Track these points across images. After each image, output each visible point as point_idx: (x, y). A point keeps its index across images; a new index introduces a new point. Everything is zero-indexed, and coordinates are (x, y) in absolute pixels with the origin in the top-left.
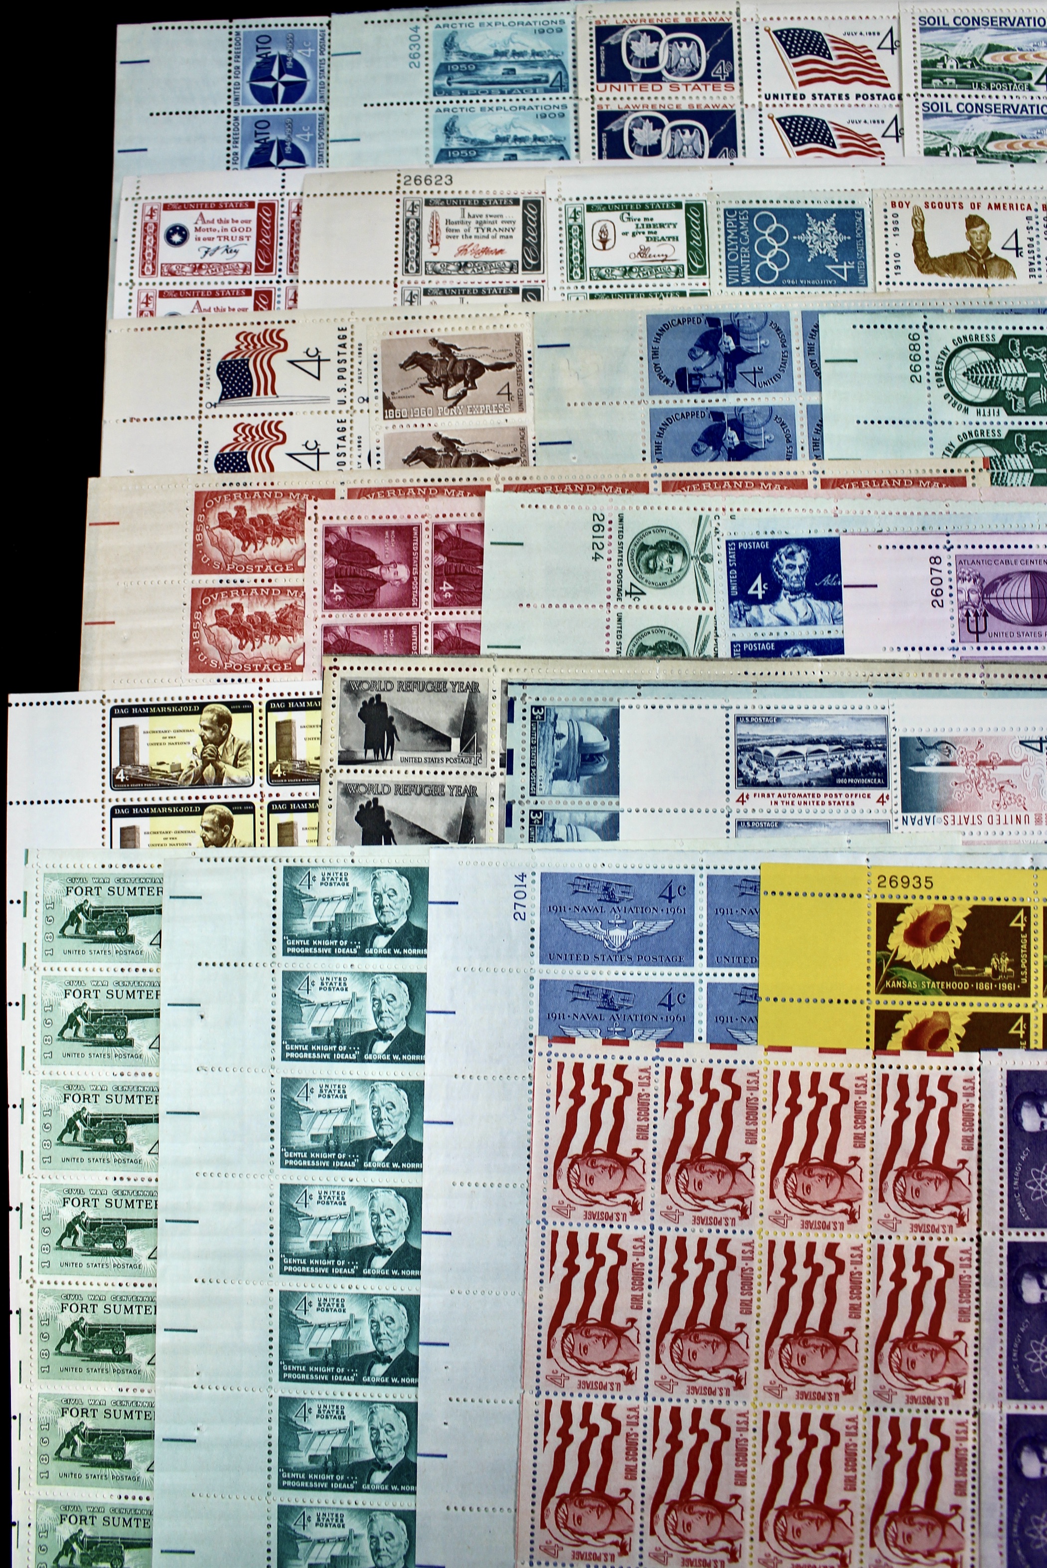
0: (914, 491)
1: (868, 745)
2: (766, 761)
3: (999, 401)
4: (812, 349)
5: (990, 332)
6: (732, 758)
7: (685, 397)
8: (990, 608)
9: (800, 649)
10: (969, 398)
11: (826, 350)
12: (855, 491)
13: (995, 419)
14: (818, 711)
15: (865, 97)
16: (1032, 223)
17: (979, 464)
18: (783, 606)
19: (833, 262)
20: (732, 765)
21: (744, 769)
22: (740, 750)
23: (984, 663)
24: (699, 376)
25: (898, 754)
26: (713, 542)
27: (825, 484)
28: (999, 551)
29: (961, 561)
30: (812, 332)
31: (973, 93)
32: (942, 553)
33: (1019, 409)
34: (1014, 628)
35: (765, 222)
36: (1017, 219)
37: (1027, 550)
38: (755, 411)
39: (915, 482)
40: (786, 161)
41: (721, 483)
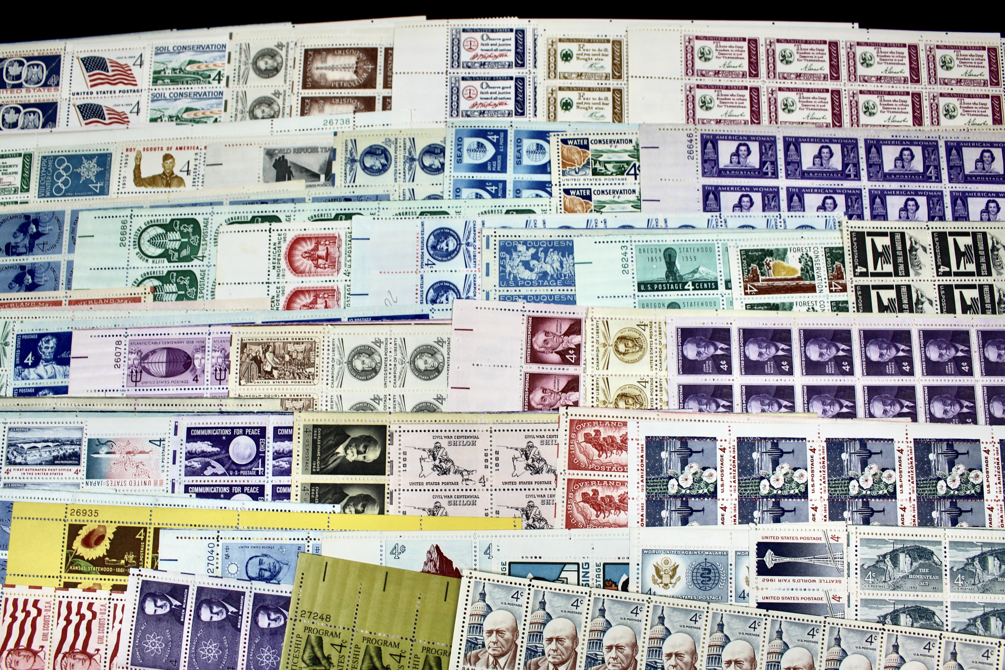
0: (114, 305)
1: (72, 443)
2: (21, 452)
3: (166, 255)
4: (73, 231)
5: (165, 217)
6: (5, 450)
7: (8, 258)
8: (144, 368)
9: (46, 391)
10: (149, 254)
11: (80, 231)
12: (85, 306)
13: (161, 265)
14: (50, 425)
15: (124, 92)
16: (198, 157)
17: (148, 290)
18: (41, 369)
19: (93, 183)
20: (4, 454)
21: (10, 456)
22: (9, 445)
23: (136, 398)
24: (17, 247)
25: (86, 448)
26: (11, 335)
27: (71, 303)
28: (152, 337)
29: (132, 343)
30: (75, 222)
31: (179, 86)
32: (122, 339)
33: (175, 259)
34: (155, 379)
35: (61, 162)
36: (190, 155)
37: (167, 337)
38: (41, 265)
39: (116, 300)
40: (80, 129)
41: (19, 304)
